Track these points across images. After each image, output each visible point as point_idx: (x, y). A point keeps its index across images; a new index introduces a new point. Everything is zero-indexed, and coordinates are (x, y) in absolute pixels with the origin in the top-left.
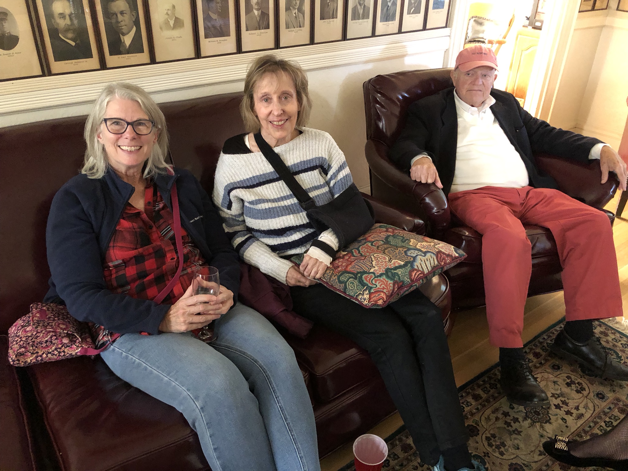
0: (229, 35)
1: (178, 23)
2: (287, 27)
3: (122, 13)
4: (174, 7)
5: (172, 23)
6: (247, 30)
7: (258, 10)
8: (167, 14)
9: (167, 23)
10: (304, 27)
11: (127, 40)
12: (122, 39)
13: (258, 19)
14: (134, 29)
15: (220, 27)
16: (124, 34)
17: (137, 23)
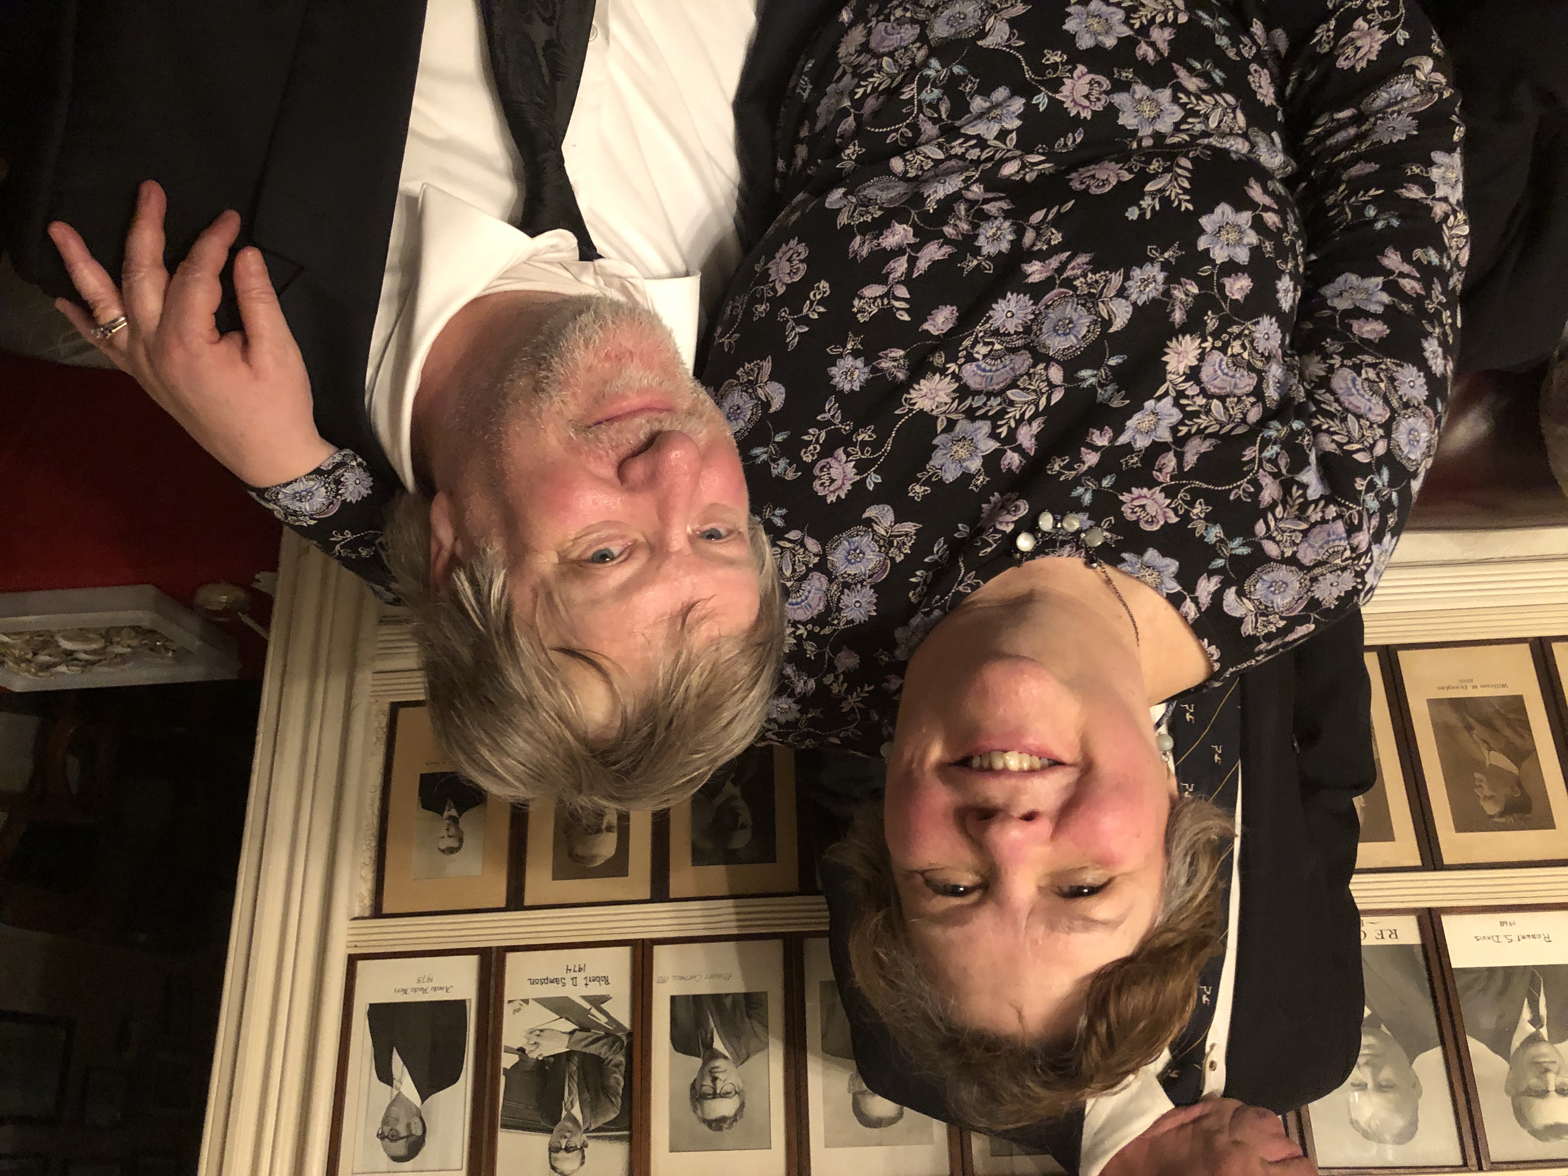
0: (1437, 705)
15: (1469, 729)
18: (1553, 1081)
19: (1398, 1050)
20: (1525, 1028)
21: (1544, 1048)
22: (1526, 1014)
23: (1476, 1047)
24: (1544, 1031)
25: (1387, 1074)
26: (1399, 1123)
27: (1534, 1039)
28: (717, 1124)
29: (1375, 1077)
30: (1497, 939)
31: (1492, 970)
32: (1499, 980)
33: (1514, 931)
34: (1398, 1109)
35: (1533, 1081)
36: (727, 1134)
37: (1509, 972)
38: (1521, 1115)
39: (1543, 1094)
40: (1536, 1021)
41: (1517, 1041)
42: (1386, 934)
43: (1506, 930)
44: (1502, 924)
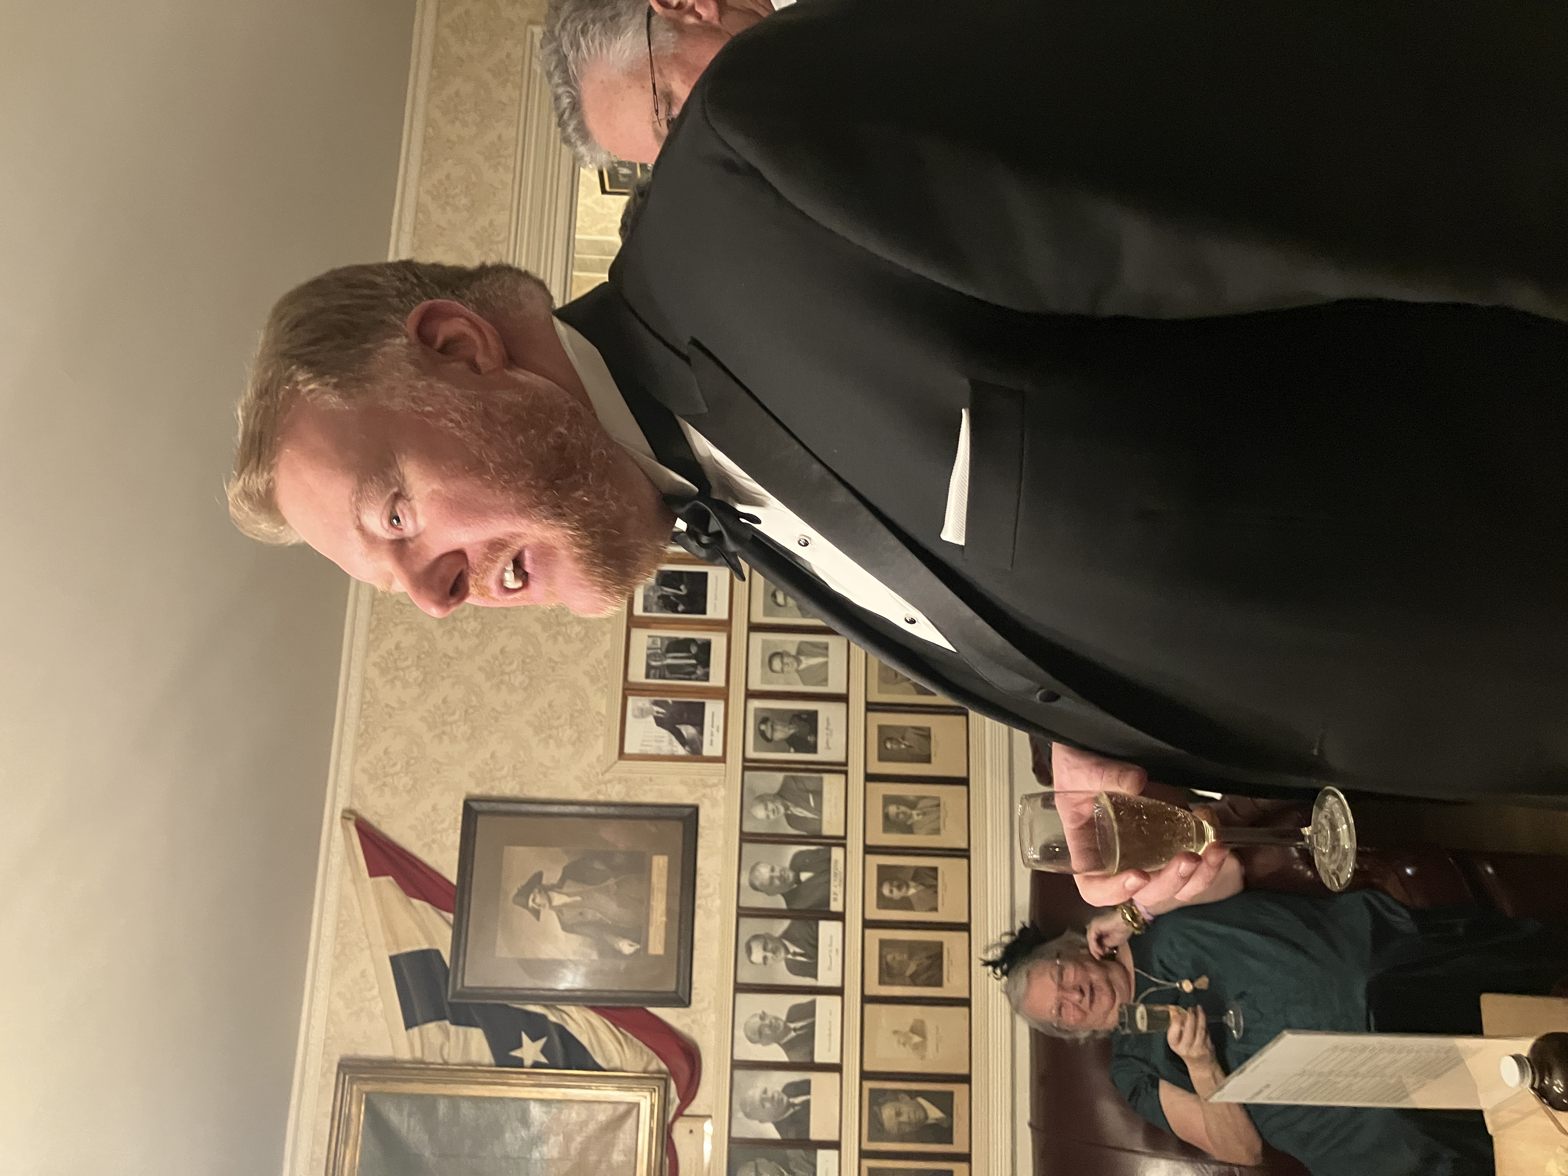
0: (940, 945)
1: (918, 1029)
2: (937, 831)
3: (898, 1114)
4: (895, 1032)
5: (917, 1039)
6: (935, 909)
7: (908, 887)
8: (904, 1044)
9: (916, 1047)
10: (938, 798)
11: (934, 1113)
12: (933, 1122)
13: (921, 887)
14: (921, 1101)
15: (928, 958)
16: (926, 1117)
17: (913, 1094)
18: (769, 955)
19: (787, 890)
20: (792, 948)
21: (782, 954)
22: (798, 950)
23: (786, 924)
24: (790, 956)
25: (777, 882)
26: (757, 883)
27: (787, 951)
28: (774, 596)
29: (776, 877)
30: (831, 945)
31: (817, 939)
32: (813, 942)
33: (833, 954)
34: (762, 885)
35: (770, 946)
36: (770, 599)
37: (816, 947)
38: (756, 937)
39: (765, 949)
40: (795, 954)
41: (787, 943)
42: (835, 896)
43: (834, 951)
44: (837, 950)
